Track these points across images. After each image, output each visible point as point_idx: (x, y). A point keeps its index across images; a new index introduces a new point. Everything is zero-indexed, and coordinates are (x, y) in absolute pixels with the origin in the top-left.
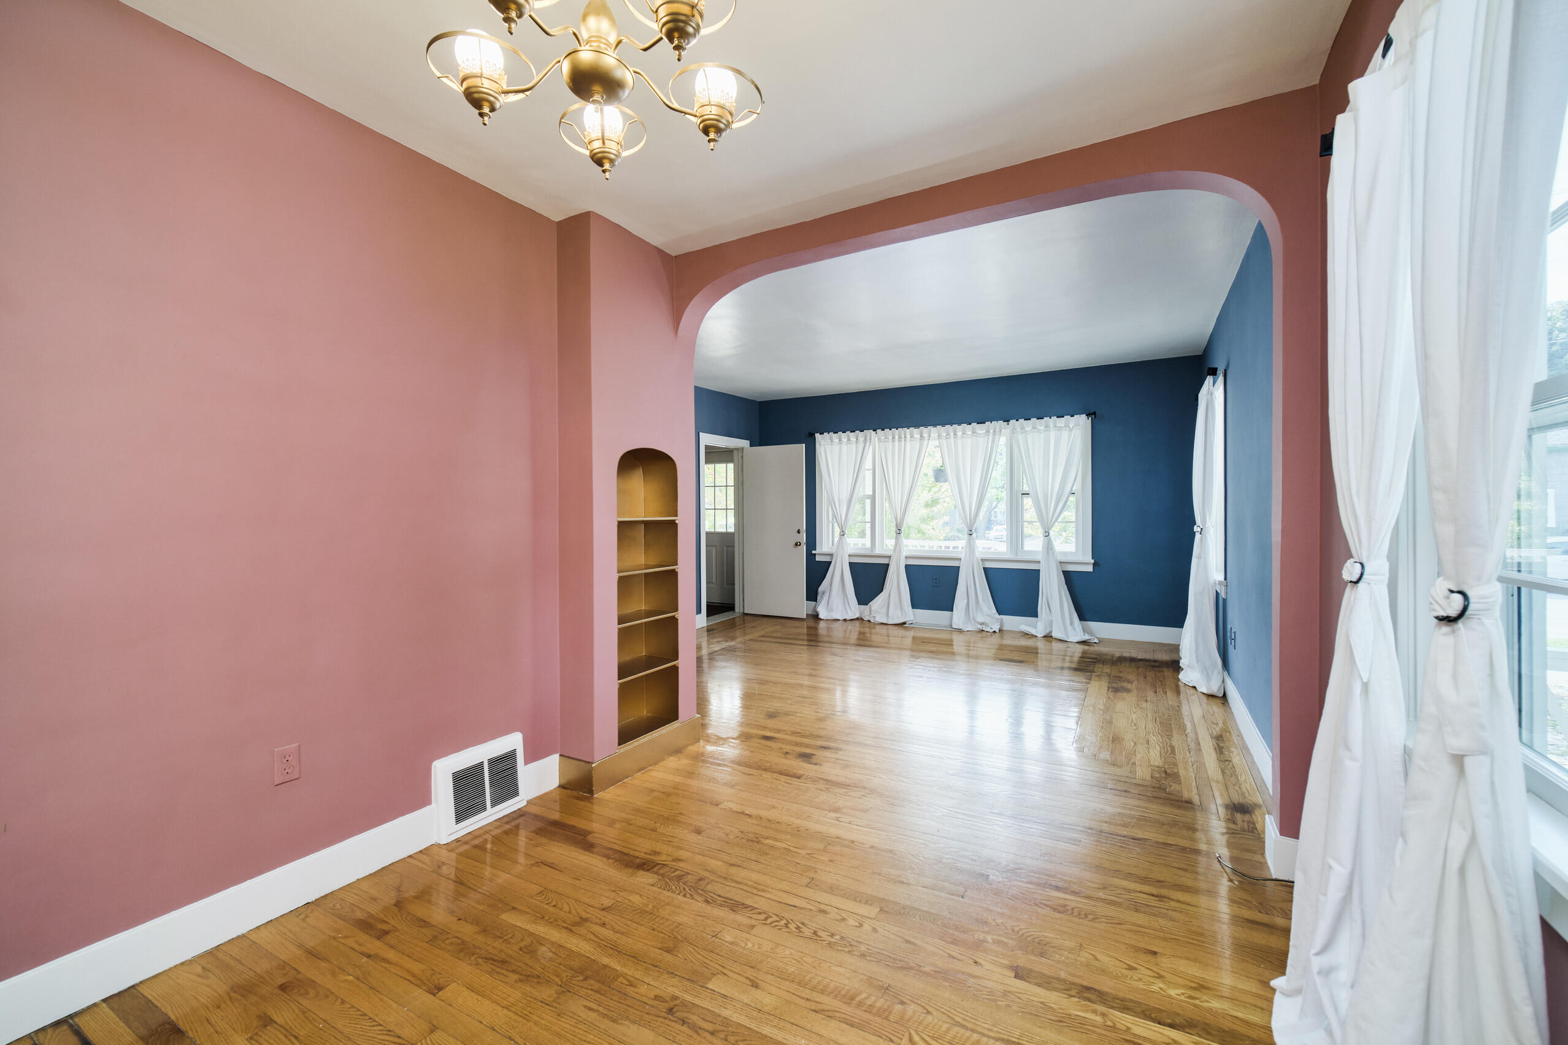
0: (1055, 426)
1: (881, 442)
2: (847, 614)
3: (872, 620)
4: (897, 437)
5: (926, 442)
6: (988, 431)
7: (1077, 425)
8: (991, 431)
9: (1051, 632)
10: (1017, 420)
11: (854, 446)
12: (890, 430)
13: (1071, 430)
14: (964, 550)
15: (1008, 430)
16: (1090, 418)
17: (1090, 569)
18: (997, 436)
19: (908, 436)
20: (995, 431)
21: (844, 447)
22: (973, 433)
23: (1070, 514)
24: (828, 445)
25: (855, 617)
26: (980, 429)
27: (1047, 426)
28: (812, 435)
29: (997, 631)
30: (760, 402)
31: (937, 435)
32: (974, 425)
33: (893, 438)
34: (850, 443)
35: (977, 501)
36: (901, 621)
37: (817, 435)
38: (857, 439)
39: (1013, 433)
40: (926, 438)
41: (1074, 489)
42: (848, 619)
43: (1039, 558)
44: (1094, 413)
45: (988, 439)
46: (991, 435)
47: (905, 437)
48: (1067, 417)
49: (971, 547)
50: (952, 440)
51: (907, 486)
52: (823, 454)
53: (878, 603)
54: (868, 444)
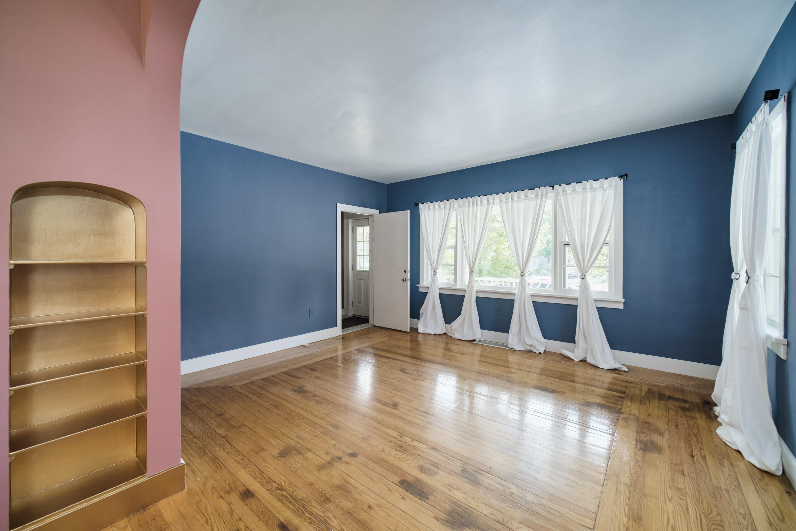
0: (591, 188)
1: (461, 207)
2: (437, 330)
3: (453, 336)
4: (471, 204)
5: (491, 206)
6: (537, 195)
7: (610, 186)
8: (540, 195)
9: (586, 357)
10: (560, 185)
11: (443, 211)
12: (467, 198)
13: (604, 190)
14: (517, 288)
15: (554, 194)
16: (622, 179)
17: (621, 307)
18: (544, 199)
19: (479, 203)
20: (542, 195)
21: (437, 212)
22: (526, 197)
23: (603, 260)
24: (427, 211)
25: (442, 333)
26: (530, 194)
27: (584, 188)
28: (417, 205)
29: (542, 353)
30: (388, 185)
31: (499, 201)
32: (526, 191)
33: (469, 204)
34: (441, 209)
35: (528, 250)
36: (473, 339)
37: (420, 205)
38: (445, 206)
39: (557, 196)
40: (491, 203)
41: (607, 239)
42: (437, 334)
43: (576, 295)
44: (626, 175)
45: (537, 201)
46: (539, 198)
47: (477, 203)
48: (602, 180)
49: (522, 284)
50: (510, 203)
51: (478, 238)
52: (423, 217)
53: (456, 323)
54: (452, 209)
